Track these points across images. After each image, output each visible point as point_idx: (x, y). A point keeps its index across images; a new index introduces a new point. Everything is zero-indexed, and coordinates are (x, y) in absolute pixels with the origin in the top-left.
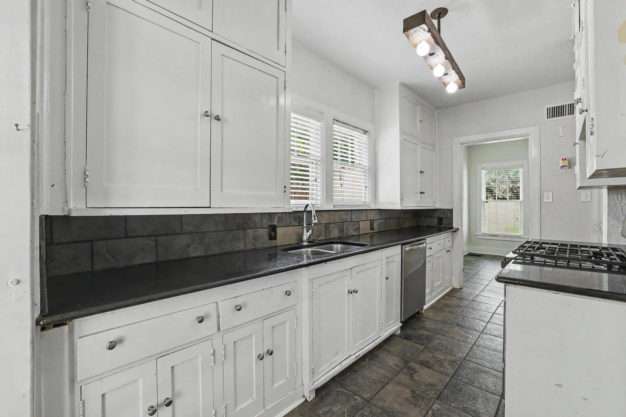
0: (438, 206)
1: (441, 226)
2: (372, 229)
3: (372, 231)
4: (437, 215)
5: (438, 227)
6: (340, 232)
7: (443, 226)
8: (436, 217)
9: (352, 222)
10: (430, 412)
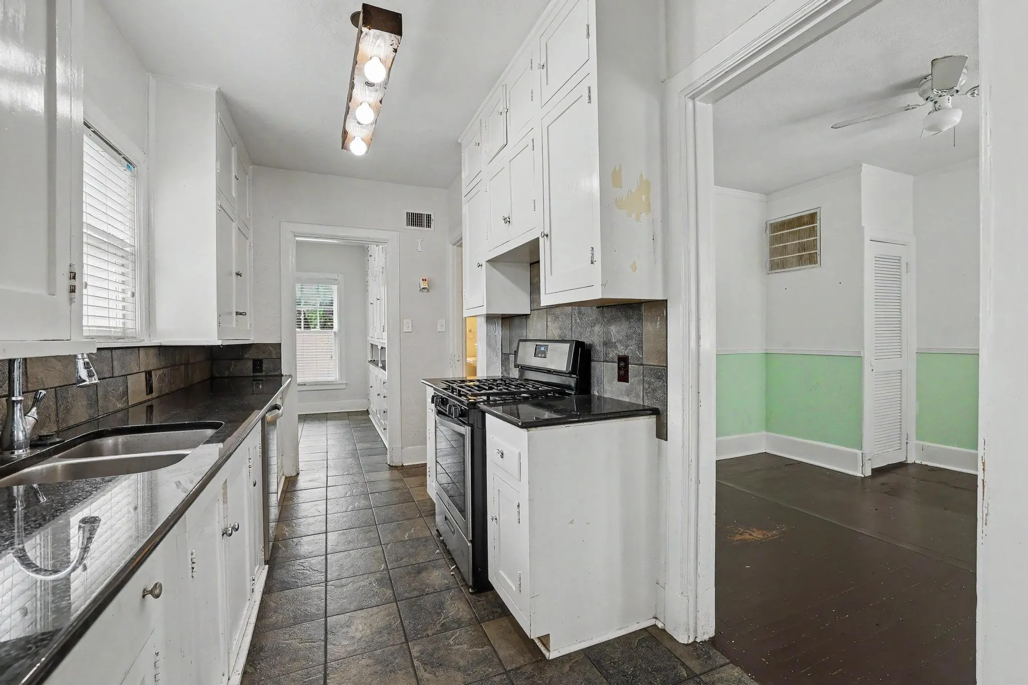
0: (253, 339)
1: (258, 374)
2: (150, 390)
3: (150, 397)
4: (251, 354)
5: (253, 377)
6: (90, 406)
7: (264, 374)
8: (249, 359)
9: (113, 377)
10: (416, 663)
